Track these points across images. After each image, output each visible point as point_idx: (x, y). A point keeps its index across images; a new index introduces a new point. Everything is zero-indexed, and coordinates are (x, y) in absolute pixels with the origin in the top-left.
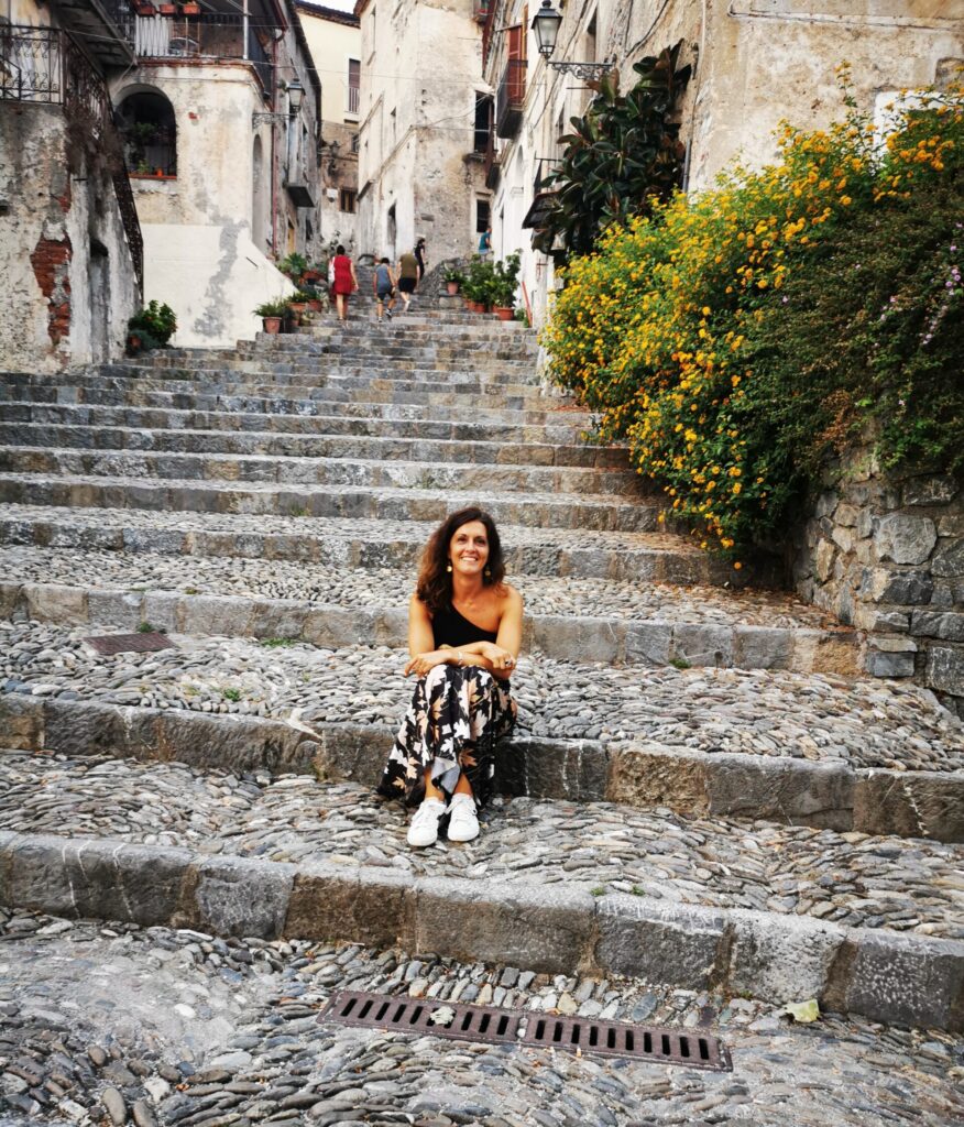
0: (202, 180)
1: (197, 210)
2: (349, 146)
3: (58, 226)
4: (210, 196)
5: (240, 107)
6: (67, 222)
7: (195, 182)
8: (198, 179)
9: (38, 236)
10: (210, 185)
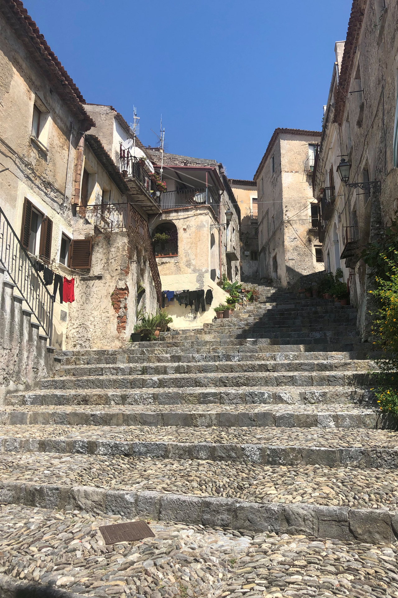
0: (189, 255)
1: (186, 268)
2: (254, 233)
3: (123, 282)
4: (192, 261)
5: (204, 223)
6: (127, 280)
7: (186, 256)
8: (187, 254)
9: (115, 287)
10: (192, 257)
